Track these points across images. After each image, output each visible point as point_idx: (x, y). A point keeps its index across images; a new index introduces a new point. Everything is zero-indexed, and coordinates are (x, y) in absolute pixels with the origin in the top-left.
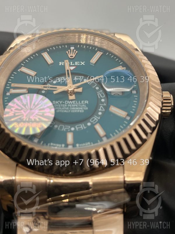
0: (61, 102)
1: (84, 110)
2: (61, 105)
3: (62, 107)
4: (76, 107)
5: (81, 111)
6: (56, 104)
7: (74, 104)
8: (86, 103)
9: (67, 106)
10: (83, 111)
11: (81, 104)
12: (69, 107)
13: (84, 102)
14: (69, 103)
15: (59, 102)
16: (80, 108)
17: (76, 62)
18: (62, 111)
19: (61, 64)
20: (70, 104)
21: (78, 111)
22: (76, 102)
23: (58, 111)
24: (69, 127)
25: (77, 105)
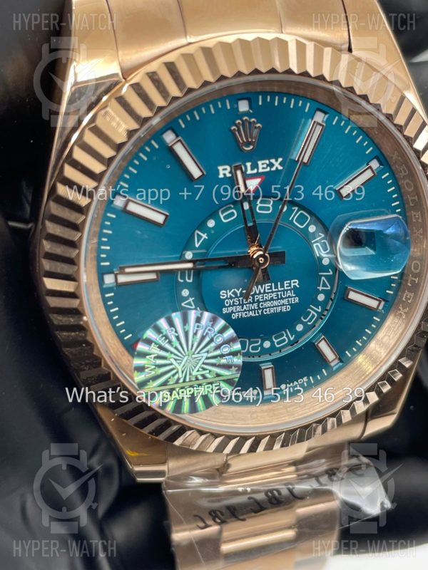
0: (238, 292)
1: (291, 305)
2: (239, 300)
3: (243, 305)
4: (272, 299)
5: (284, 310)
6: (227, 298)
7: (268, 293)
8: (295, 286)
9: (253, 299)
10: (289, 309)
11: (284, 291)
12: (258, 302)
13: (290, 284)
14: (258, 292)
15: (235, 293)
16: (282, 302)
17: (260, 163)
18: (244, 316)
19: (225, 175)
20: (260, 293)
21: (279, 309)
22: (271, 286)
23: (234, 316)
24: (257, 342)
25: (274, 295)
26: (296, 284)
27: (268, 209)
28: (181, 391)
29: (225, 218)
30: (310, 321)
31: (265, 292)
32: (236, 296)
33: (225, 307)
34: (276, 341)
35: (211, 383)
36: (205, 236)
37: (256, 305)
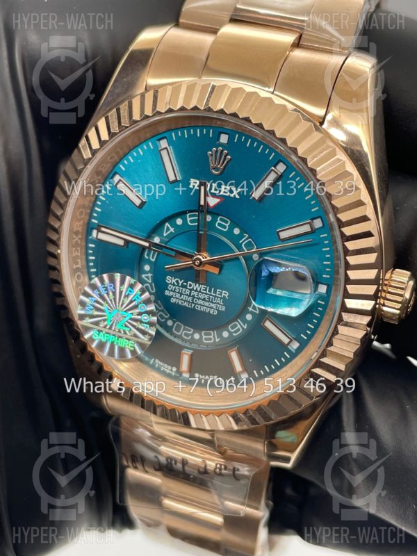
0: (180, 282)
1: (218, 310)
2: (179, 289)
3: (181, 294)
4: (204, 299)
5: (212, 312)
6: (170, 284)
7: (203, 293)
8: (224, 297)
9: (190, 293)
10: (216, 313)
11: (215, 297)
12: (193, 296)
13: (221, 293)
14: (195, 289)
15: (177, 282)
16: (212, 305)
18: (180, 303)
20: (196, 290)
21: (208, 310)
22: (206, 288)
23: (173, 300)
24: (190, 331)
25: (207, 297)
26: (226, 296)
27: (225, 227)
28: (106, 335)
29: (191, 221)
30: (235, 332)
31: (200, 292)
32: (178, 285)
33: (168, 290)
34: (204, 337)
35: (129, 340)
36: (172, 230)
37: (191, 298)
